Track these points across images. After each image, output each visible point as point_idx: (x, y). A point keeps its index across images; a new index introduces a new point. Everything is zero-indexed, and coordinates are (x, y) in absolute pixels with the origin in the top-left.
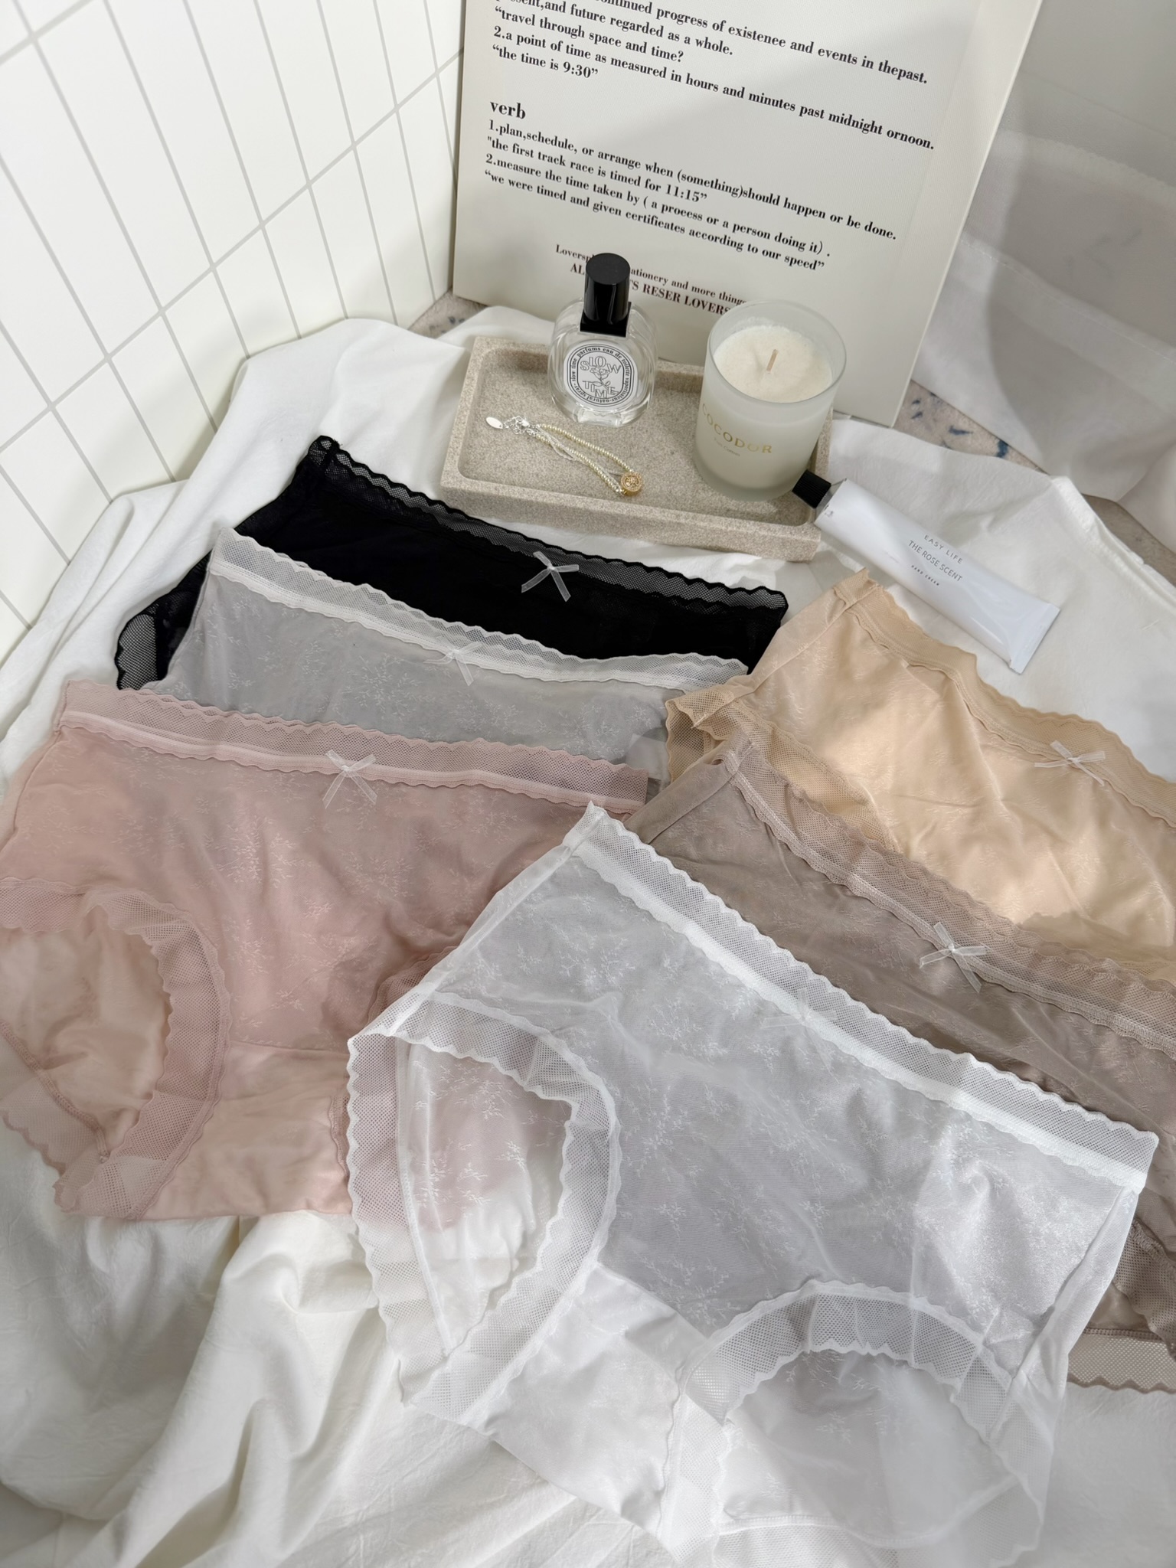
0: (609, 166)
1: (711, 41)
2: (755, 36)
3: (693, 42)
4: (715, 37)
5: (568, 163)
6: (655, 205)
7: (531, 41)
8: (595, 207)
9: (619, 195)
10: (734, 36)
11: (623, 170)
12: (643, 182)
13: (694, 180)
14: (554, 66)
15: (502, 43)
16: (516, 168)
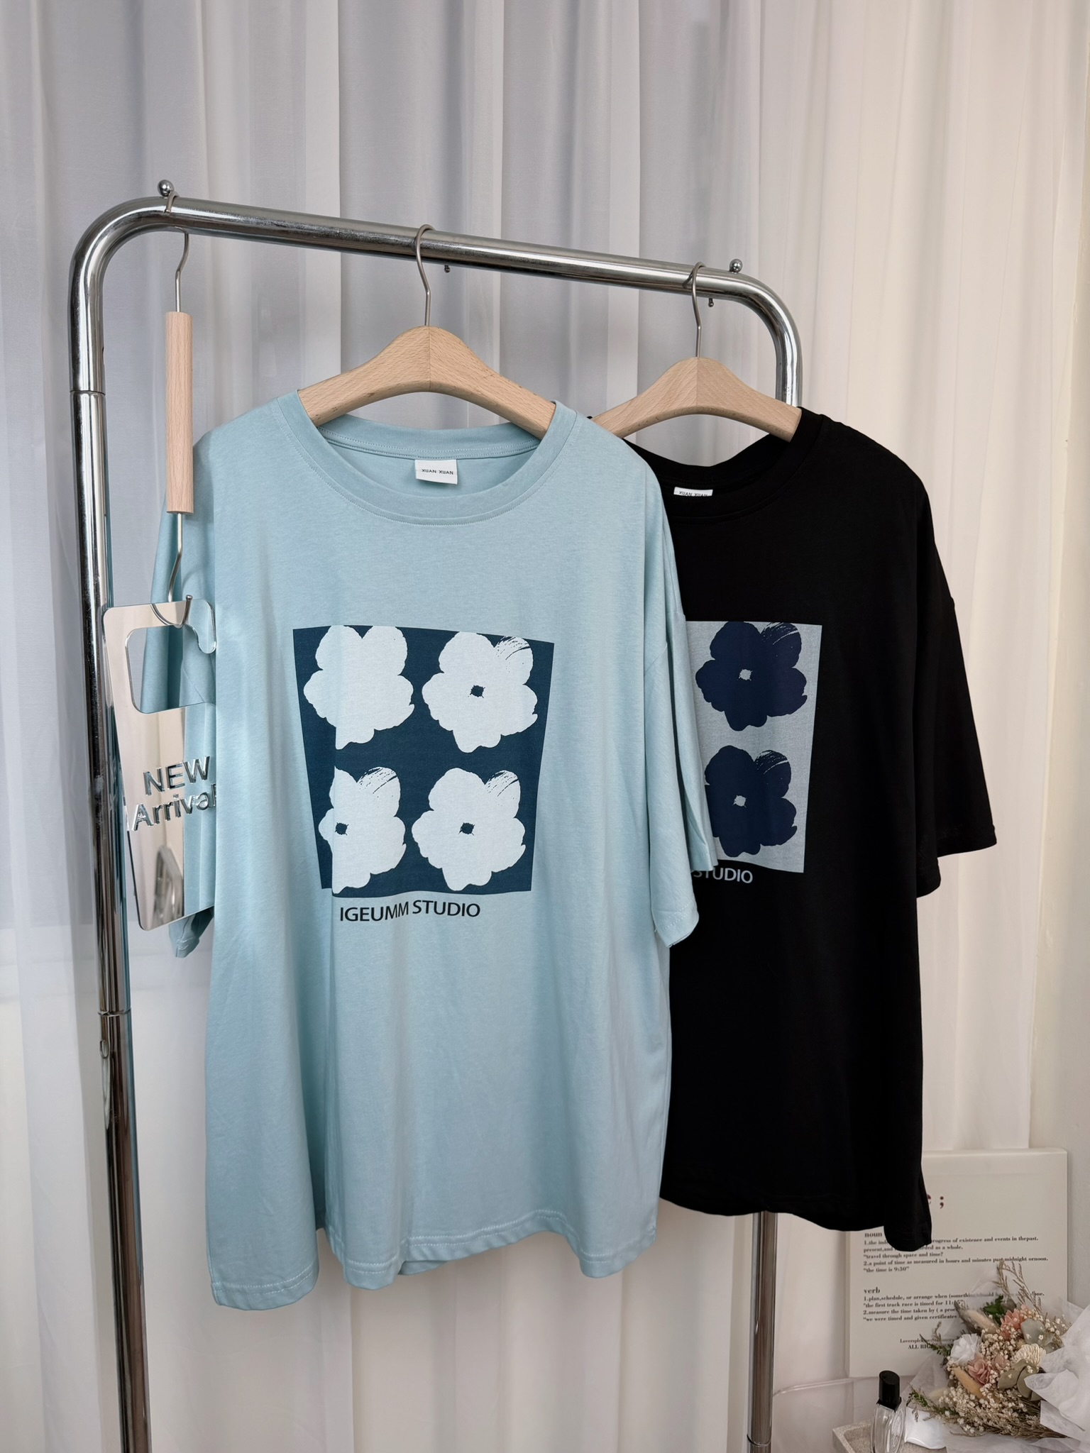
0: (919, 1301)
1: (953, 1246)
2: (970, 1240)
3: (946, 1248)
4: (955, 1245)
5: (901, 1305)
6: (942, 1310)
7: (880, 1264)
8: (916, 1319)
9: (926, 1311)
10: (962, 1243)
11: (925, 1301)
12: (935, 1303)
13: (956, 1296)
14: (890, 1270)
15: (867, 1267)
16: (878, 1313)
